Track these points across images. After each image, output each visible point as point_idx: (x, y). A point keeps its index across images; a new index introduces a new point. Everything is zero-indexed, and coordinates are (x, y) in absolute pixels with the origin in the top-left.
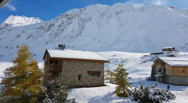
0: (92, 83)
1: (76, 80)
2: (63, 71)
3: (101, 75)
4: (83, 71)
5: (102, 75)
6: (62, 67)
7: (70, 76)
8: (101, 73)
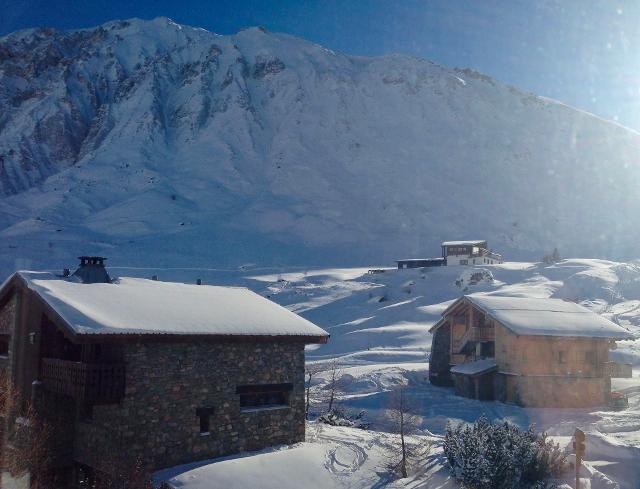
0: (257, 438)
1: (191, 436)
2: (130, 395)
3: (293, 397)
4: (218, 388)
5: (297, 398)
6: (128, 375)
7: (161, 419)
8: (294, 392)
